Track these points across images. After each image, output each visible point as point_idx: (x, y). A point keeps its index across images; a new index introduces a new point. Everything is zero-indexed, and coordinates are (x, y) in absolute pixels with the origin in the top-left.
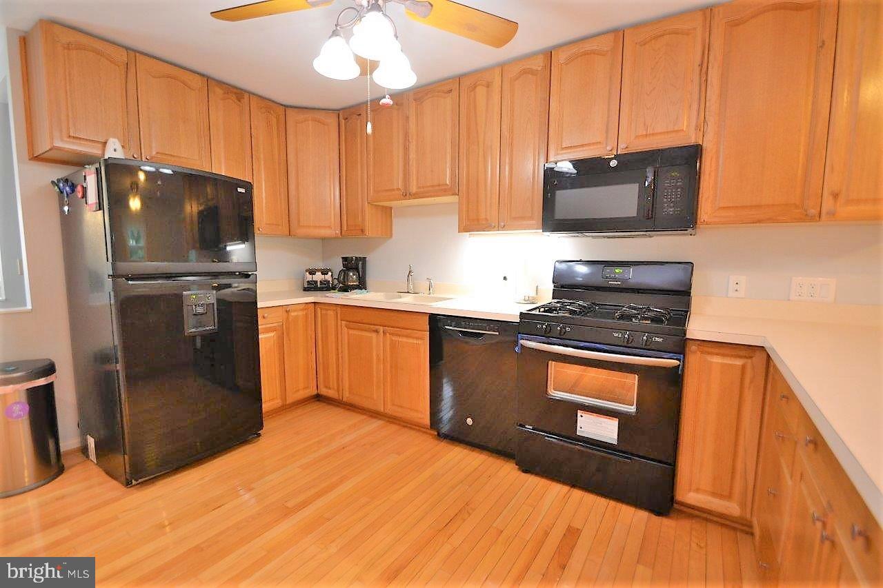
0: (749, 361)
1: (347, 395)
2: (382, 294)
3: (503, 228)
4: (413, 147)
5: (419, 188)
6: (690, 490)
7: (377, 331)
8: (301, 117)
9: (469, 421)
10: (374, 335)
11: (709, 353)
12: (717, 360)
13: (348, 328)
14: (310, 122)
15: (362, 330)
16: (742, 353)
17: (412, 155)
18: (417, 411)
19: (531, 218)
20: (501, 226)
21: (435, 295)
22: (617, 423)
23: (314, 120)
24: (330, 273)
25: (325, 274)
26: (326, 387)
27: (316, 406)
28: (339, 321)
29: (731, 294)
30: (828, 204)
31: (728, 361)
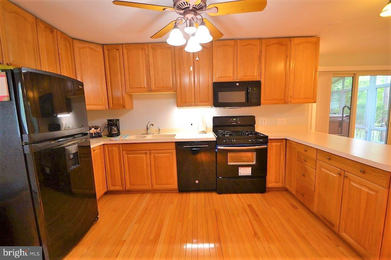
0: (282, 143)
1: (129, 187)
2: (135, 136)
3: (197, 105)
4: (152, 69)
5: (155, 87)
6: (269, 183)
7: (146, 153)
8: (82, 45)
9: (197, 182)
10: (144, 155)
11: (272, 142)
12: (274, 144)
13: (127, 154)
14: (88, 49)
15: (136, 154)
16: (280, 141)
17: (152, 73)
18: (170, 184)
19: (208, 102)
20: (196, 105)
21: (162, 134)
22: (251, 169)
23: (89, 48)
24: (99, 128)
25: (96, 129)
26: (113, 186)
27: (108, 197)
28: (121, 152)
29: (263, 124)
30: (290, 99)
31: (276, 144)
